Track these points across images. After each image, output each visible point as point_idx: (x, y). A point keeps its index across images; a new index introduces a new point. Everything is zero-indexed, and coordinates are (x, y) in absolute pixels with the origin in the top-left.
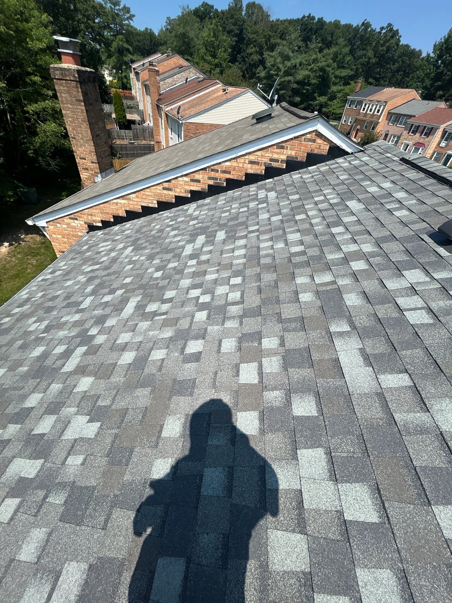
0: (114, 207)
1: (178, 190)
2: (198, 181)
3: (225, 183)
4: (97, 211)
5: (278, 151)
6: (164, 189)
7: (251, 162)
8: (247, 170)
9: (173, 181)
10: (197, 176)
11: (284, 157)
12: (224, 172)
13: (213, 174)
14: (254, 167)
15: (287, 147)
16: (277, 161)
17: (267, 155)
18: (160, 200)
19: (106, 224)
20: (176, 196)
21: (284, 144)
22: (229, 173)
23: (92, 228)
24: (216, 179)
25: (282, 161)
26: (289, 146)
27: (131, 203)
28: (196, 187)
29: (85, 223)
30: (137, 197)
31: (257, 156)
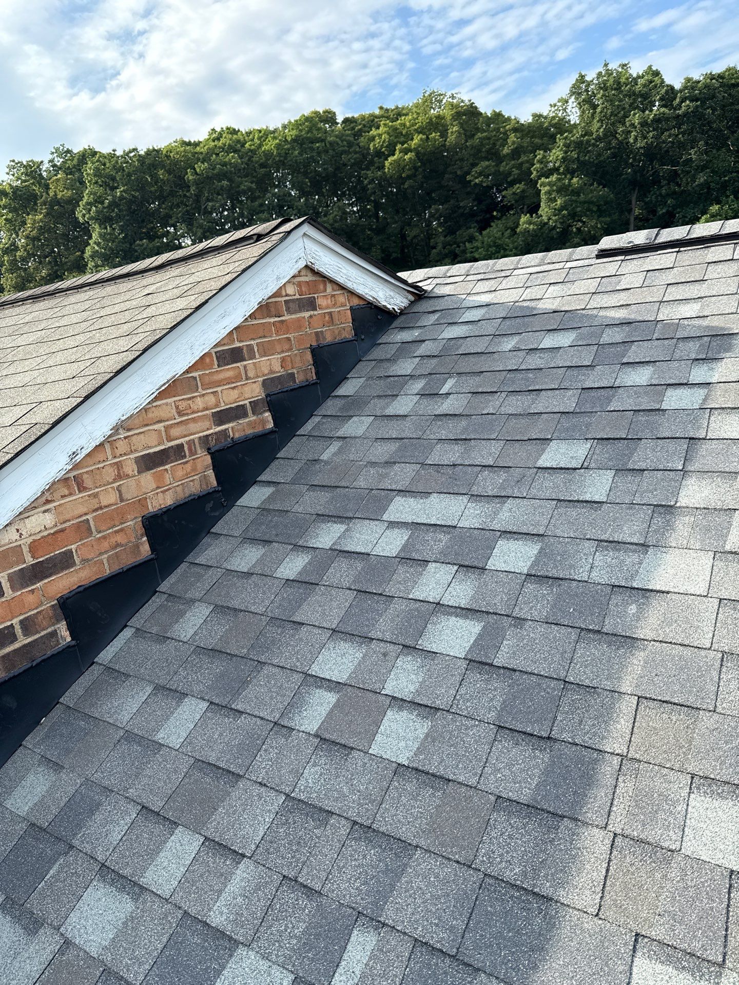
3: (62, 626)
7: (150, 462)
14: (168, 478)
16: (237, 413)
17: (199, 403)
21: (237, 343)
31: (160, 426)
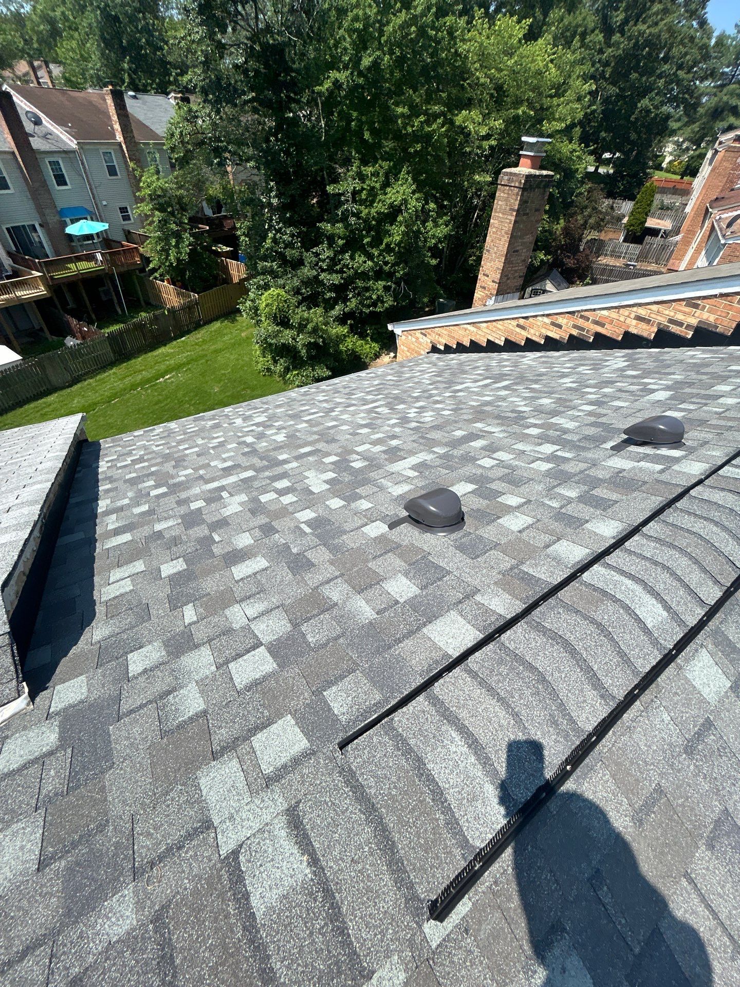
0: (462, 332)
1: (532, 331)
2: (560, 327)
3: (592, 337)
4: (445, 332)
5: (687, 309)
6: (518, 326)
7: (639, 318)
8: (628, 327)
9: (531, 319)
10: (561, 320)
11: (694, 322)
12: (596, 323)
13: (581, 322)
14: (640, 326)
15: (704, 307)
16: (680, 324)
17: (667, 312)
18: (509, 338)
19: (448, 350)
20: (527, 339)
21: (699, 302)
22: (603, 325)
23: (435, 349)
24: (583, 329)
25: (689, 327)
26: (708, 306)
27: (480, 332)
28: (554, 334)
29: (431, 342)
30: (488, 327)
31: (649, 311)
